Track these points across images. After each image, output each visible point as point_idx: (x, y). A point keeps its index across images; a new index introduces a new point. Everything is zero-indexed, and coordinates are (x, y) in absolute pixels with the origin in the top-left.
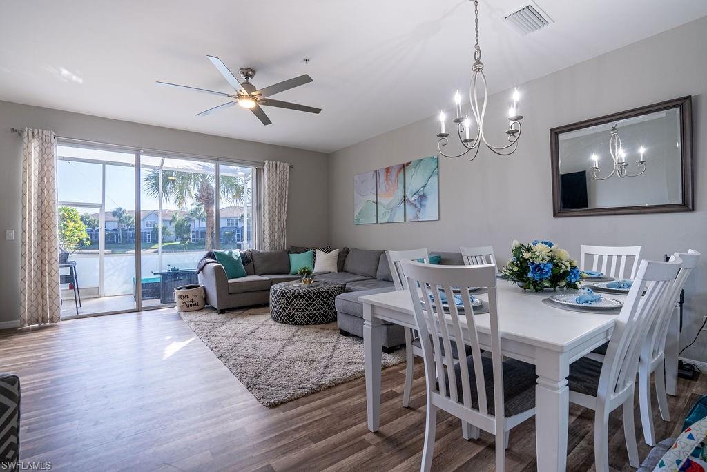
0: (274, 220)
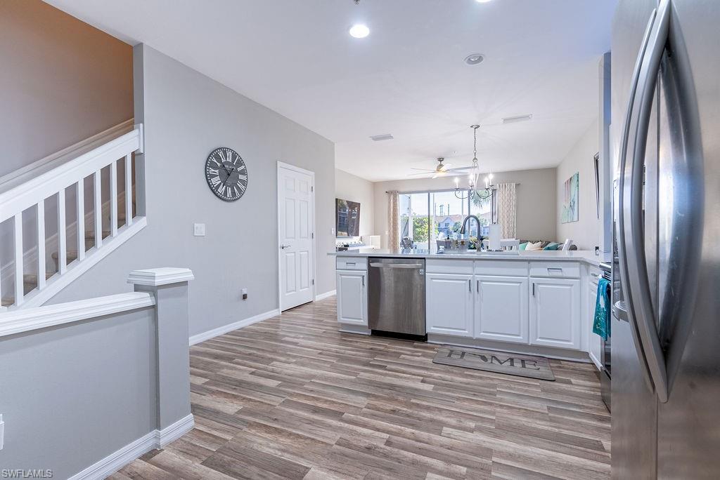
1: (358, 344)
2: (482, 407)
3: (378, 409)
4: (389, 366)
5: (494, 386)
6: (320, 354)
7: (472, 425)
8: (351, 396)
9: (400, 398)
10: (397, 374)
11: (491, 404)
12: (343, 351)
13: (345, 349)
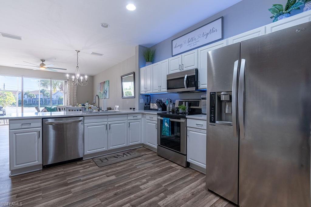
0: (71, 97)
1: (41, 178)
2: (139, 173)
3: (108, 199)
4: (82, 179)
5: (132, 165)
6: (17, 197)
7: (145, 180)
8: (85, 203)
9: (110, 188)
10: (92, 180)
11: (139, 171)
12: (36, 186)
13: (37, 184)
